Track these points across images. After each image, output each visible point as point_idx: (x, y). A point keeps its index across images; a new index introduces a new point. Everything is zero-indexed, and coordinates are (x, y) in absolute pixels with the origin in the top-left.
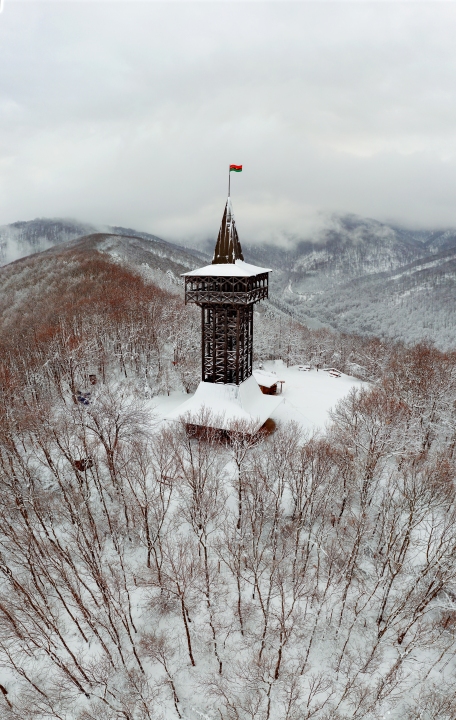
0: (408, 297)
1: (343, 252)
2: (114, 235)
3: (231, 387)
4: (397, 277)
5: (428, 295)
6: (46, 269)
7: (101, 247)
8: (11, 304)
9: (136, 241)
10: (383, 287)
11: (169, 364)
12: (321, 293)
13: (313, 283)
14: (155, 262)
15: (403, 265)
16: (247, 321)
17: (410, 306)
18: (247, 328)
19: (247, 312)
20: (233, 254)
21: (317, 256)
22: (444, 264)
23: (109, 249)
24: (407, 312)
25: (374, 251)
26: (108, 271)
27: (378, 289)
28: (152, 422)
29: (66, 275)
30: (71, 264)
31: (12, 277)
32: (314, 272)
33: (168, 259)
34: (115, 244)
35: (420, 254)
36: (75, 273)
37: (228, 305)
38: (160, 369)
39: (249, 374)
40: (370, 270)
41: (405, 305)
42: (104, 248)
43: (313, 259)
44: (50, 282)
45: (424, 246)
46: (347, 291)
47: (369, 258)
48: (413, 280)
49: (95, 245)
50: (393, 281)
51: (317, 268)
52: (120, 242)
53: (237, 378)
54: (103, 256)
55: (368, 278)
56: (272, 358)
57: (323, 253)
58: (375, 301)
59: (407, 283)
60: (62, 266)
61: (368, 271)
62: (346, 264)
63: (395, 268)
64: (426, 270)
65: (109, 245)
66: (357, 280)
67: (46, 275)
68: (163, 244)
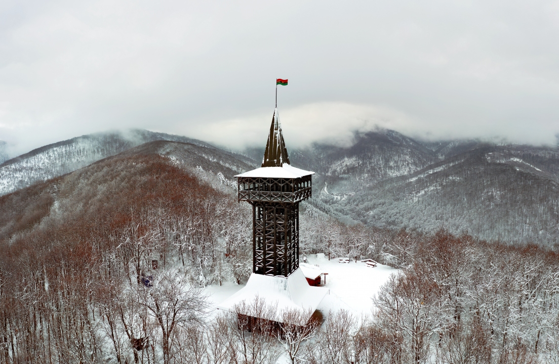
0: (423, 196)
1: (370, 158)
2: (172, 142)
3: (280, 278)
4: (414, 179)
5: (437, 193)
6: (119, 168)
7: (162, 152)
8: (95, 195)
9: (190, 146)
10: (402, 188)
11: (222, 255)
12: (353, 194)
13: (345, 185)
14: (207, 166)
15: (419, 169)
16: (294, 218)
17: (424, 203)
18: (294, 224)
19: (294, 210)
20: (281, 158)
21: (348, 162)
22: (449, 168)
23: (168, 153)
24: (423, 207)
25: (396, 158)
26: (169, 172)
27: (400, 189)
28: (207, 310)
29: (135, 174)
30: (139, 165)
31: (95, 174)
32: (345, 176)
33: (218, 163)
34: (172, 149)
35: (431, 160)
36: (142, 172)
37: (277, 203)
38: (214, 260)
39: (296, 266)
40: (393, 174)
41: (421, 203)
42: (164, 153)
43: (345, 164)
44: (123, 180)
45: (434, 154)
46: (374, 192)
47: (392, 164)
48: (427, 182)
49: (156, 150)
50: (411, 182)
51: (348, 173)
52: (176, 148)
53: (286, 271)
54: (164, 159)
55: (392, 180)
56: (315, 252)
57: (354, 159)
58: (397, 200)
59: (422, 184)
60: (132, 166)
61: (391, 174)
62: (373, 169)
63: (412, 172)
64: (436, 173)
65: (168, 150)
66: (383, 182)
67: (120, 174)
68: (213, 150)
